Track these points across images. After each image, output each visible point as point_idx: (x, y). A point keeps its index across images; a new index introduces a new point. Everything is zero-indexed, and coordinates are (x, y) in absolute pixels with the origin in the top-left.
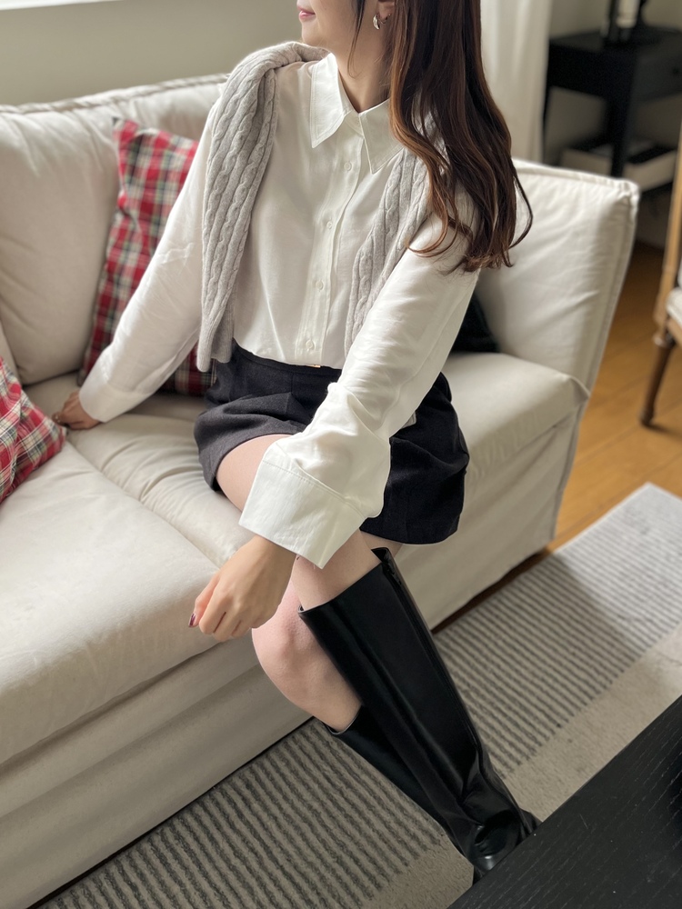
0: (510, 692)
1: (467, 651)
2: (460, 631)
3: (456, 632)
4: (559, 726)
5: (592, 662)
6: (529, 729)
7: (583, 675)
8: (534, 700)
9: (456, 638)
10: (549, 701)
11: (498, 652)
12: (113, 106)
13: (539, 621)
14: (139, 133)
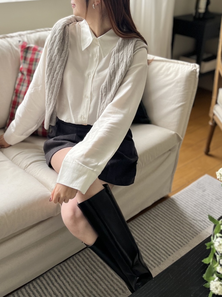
0: (152, 243)
1: (138, 229)
2: (136, 223)
3: (134, 223)
4: (169, 255)
5: (182, 234)
6: (159, 256)
7: (179, 239)
8: (161, 246)
9: (134, 225)
10: (166, 247)
11: (149, 230)
12: (19, 37)
13: (164, 220)
14: (27, 46)
